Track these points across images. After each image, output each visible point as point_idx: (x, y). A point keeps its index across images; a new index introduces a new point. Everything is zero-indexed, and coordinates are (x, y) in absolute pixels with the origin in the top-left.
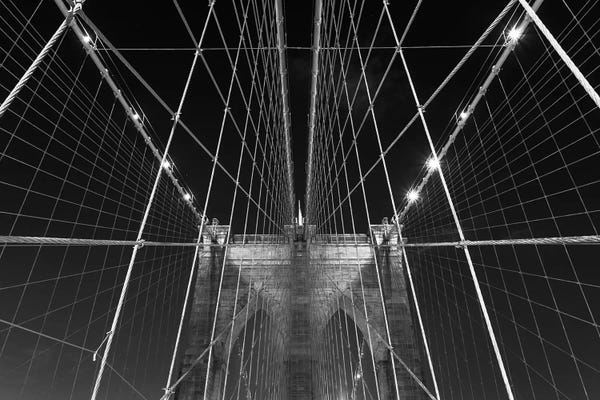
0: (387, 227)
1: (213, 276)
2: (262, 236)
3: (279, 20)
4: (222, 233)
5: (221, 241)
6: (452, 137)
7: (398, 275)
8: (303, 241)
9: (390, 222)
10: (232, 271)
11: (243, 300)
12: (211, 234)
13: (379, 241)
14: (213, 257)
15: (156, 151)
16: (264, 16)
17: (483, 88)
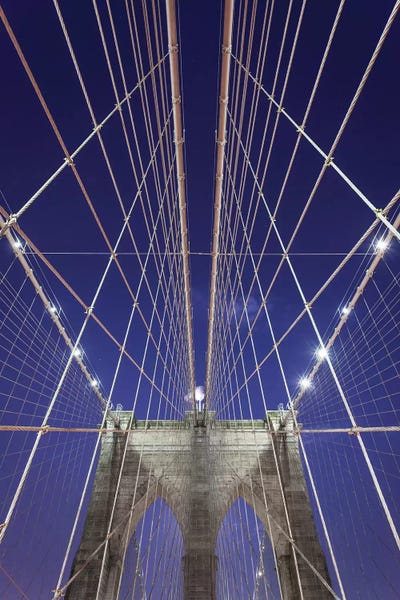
0: (283, 413)
1: (114, 463)
2: (164, 422)
3: (183, 231)
4: (125, 417)
5: (124, 427)
6: (337, 330)
7: (295, 462)
8: (203, 426)
9: (286, 409)
10: (133, 457)
11: (142, 489)
12: (113, 417)
13: (276, 426)
14: (115, 443)
15: (68, 341)
16: (171, 228)
17: (360, 288)
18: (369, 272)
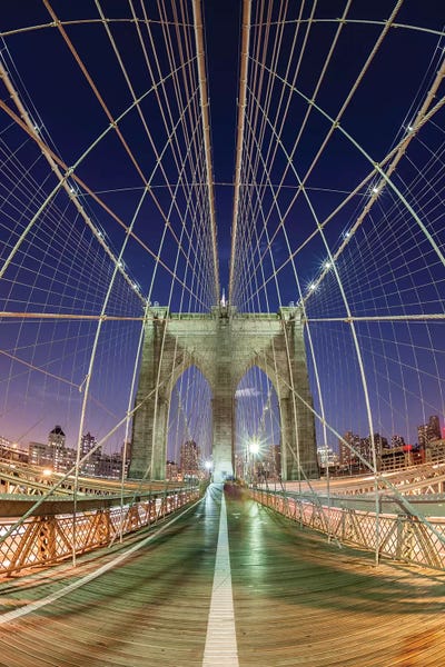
0: (293, 308)
1: (156, 343)
2: (193, 314)
3: (208, 167)
4: (161, 311)
5: (161, 318)
6: (341, 249)
7: (299, 343)
8: (226, 317)
9: (295, 305)
10: (171, 340)
11: (179, 361)
12: (152, 311)
13: (287, 318)
14: (155, 329)
15: (112, 256)
17: (360, 220)
18: (367, 209)
